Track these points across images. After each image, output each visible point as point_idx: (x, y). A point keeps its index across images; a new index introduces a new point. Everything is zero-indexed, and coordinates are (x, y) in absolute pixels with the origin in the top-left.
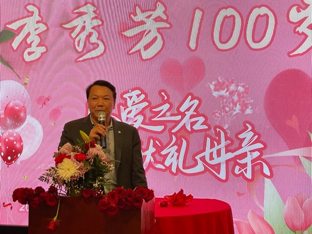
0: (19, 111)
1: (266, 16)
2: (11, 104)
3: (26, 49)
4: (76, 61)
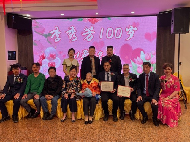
0: (54, 55)
1: (120, 30)
2: (52, 54)
3: (55, 38)
4: (69, 42)
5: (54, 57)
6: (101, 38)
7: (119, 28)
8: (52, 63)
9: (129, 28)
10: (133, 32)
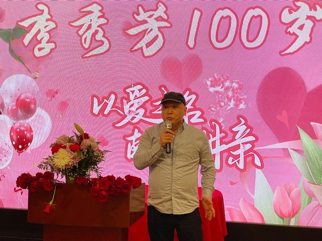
0: (30, 103)
1: (260, 16)
3: (36, 45)
4: (83, 58)
5: (29, 107)
6: (191, 43)
7: (258, 12)
8: (22, 128)
9: (295, 11)
10: (309, 24)
